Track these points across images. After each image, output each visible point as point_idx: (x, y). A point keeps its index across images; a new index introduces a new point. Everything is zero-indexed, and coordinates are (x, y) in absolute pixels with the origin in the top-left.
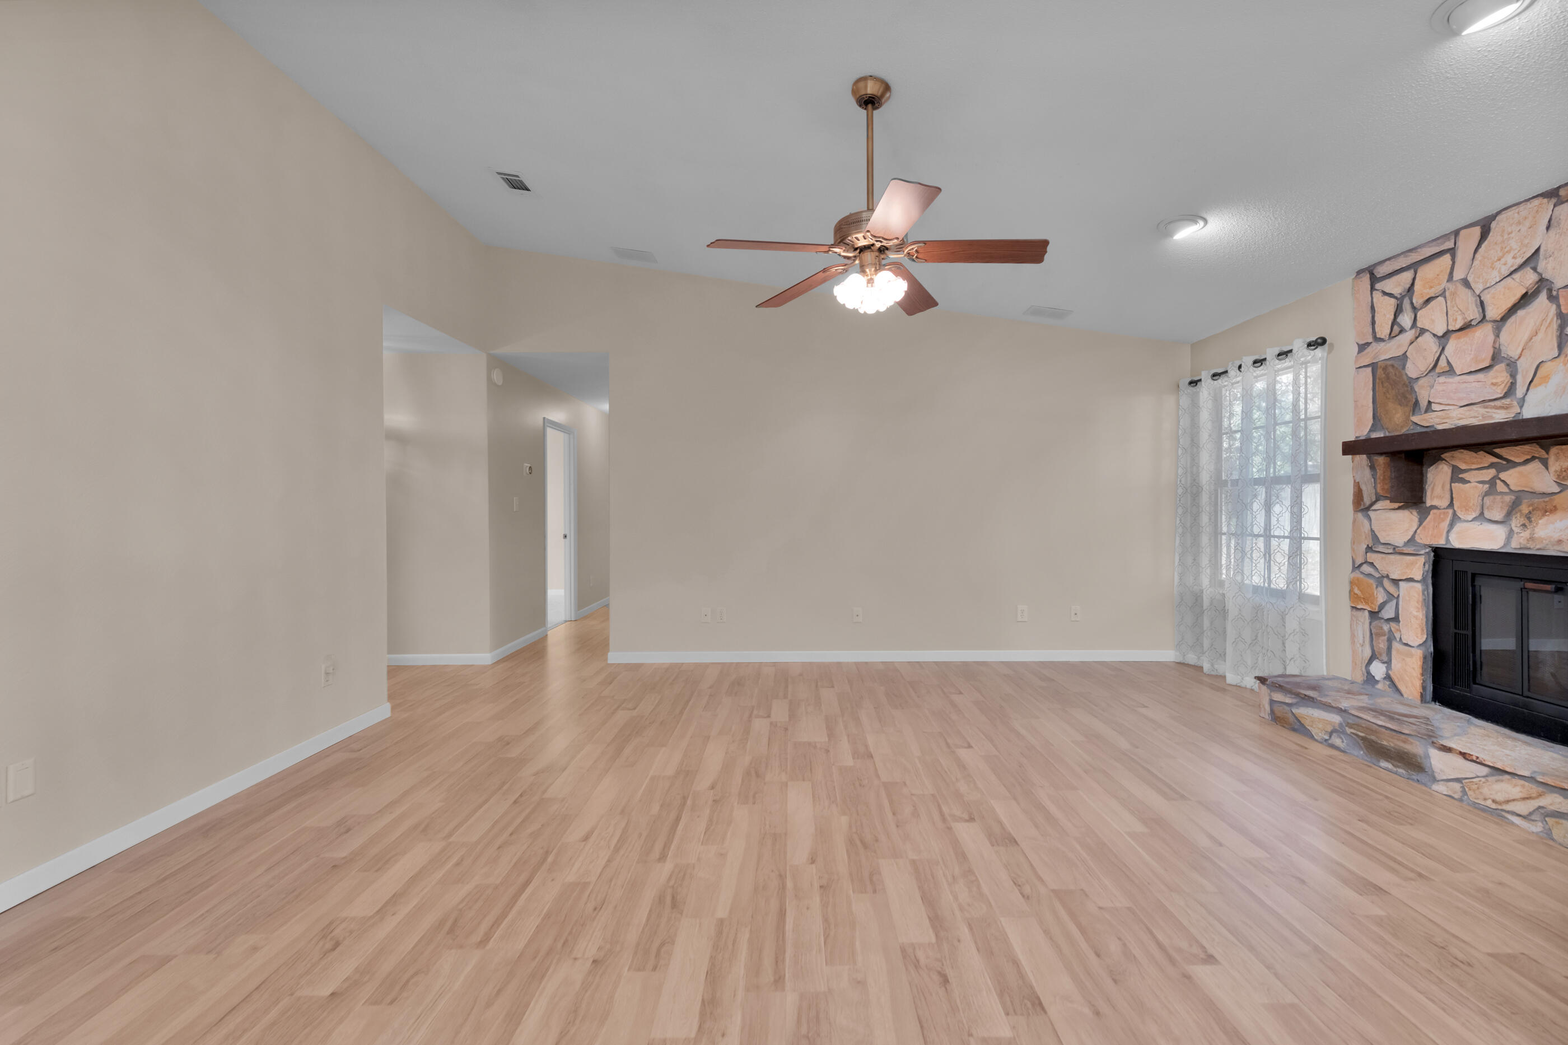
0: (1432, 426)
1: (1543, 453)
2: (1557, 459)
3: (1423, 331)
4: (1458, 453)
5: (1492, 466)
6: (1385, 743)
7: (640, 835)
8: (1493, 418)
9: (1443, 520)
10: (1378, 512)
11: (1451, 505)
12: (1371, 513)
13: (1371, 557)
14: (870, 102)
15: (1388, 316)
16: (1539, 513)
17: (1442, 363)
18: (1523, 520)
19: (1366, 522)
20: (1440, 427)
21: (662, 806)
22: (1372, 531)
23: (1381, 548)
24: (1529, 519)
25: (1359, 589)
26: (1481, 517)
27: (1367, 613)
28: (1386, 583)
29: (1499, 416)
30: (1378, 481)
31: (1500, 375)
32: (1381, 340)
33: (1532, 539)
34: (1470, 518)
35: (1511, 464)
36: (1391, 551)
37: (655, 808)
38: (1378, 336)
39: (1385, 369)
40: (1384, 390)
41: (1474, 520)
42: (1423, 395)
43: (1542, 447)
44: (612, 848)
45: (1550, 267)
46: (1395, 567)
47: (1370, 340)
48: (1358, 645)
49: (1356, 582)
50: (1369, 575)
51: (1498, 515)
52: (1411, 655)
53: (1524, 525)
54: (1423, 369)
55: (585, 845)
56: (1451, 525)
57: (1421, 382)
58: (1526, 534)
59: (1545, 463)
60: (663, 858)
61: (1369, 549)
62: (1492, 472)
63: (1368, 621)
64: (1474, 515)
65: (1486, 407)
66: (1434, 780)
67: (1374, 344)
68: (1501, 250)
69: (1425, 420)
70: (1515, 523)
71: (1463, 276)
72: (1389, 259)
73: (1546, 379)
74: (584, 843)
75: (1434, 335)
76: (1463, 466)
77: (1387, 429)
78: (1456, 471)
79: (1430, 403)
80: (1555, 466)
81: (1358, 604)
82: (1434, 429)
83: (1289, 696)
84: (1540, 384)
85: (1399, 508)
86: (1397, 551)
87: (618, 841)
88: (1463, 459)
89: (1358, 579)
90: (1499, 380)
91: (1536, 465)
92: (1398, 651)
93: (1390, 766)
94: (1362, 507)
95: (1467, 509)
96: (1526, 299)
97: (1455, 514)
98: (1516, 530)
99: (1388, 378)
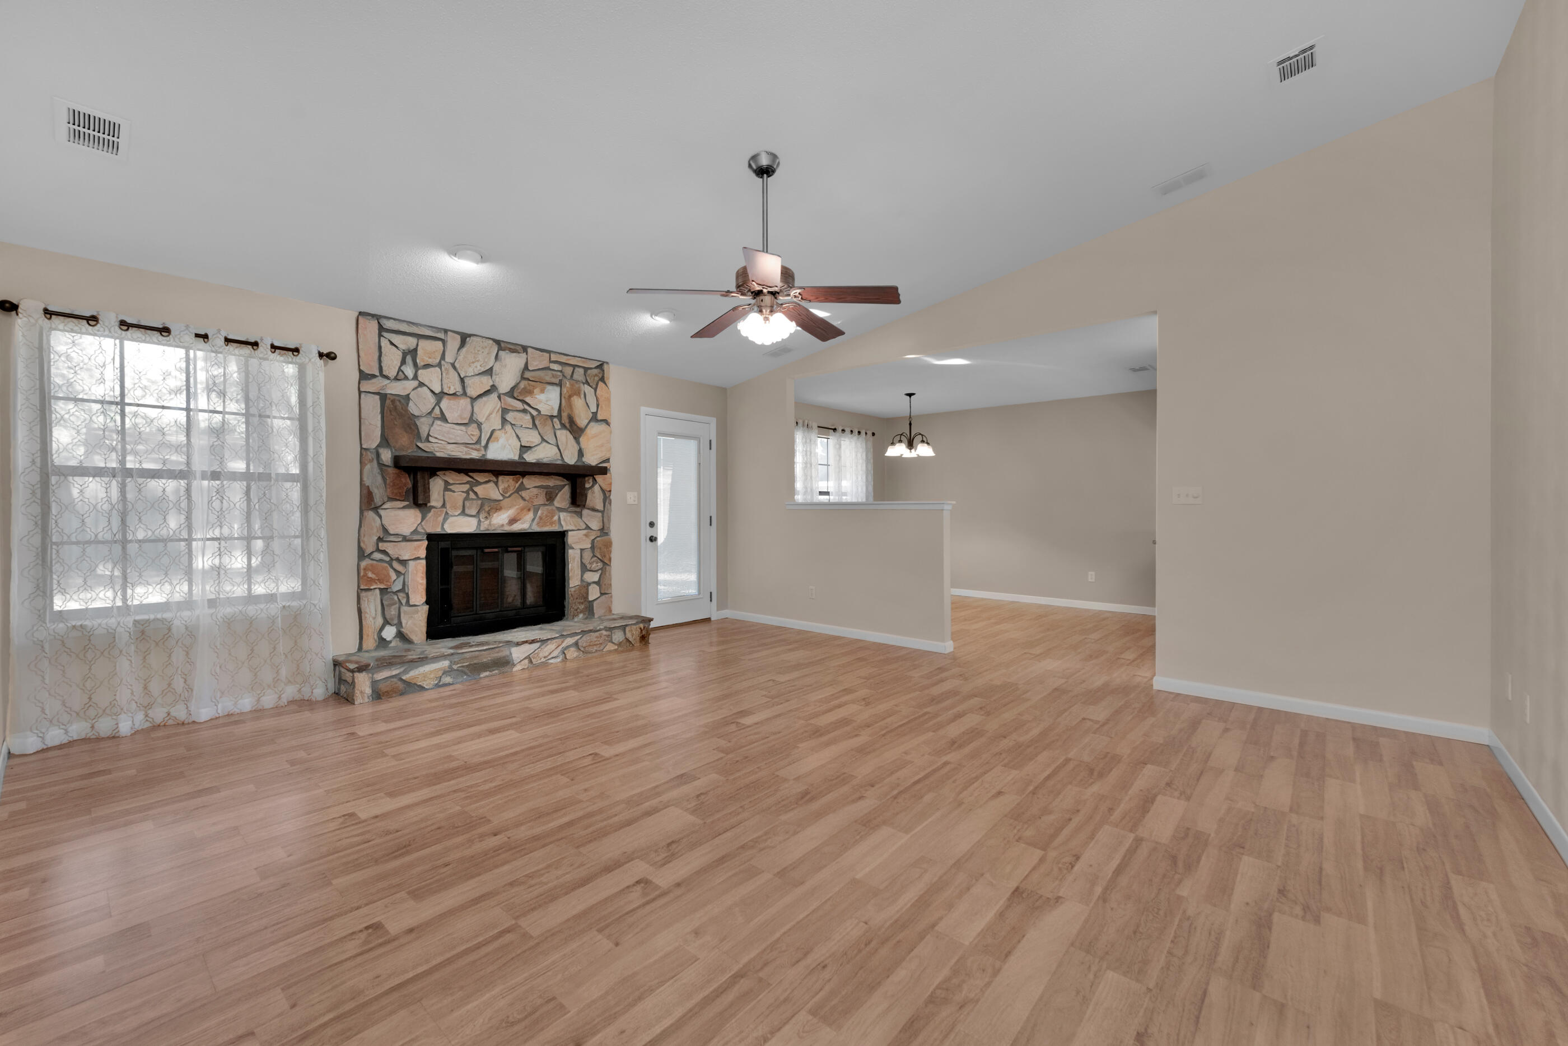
0: (432, 452)
1: (494, 479)
2: (503, 482)
3: (422, 384)
4: (447, 473)
5: (467, 483)
6: (485, 660)
7: (954, 782)
8: (471, 455)
9: (440, 515)
10: (388, 510)
11: (444, 505)
12: (382, 512)
13: (382, 546)
14: (764, 172)
15: (395, 362)
16: (494, 510)
17: (437, 411)
18: (486, 515)
19: (377, 518)
20: (438, 454)
21: (922, 797)
22: (383, 525)
23: (392, 538)
24: (489, 513)
25: (373, 573)
26: (463, 513)
27: (378, 591)
28: (395, 564)
29: (475, 455)
30: (388, 486)
31: (473, 429)
32: (387, 377)
33: (490, 524)
34: (457, 514)
35: (479, 483)
36: (400, 539)
37: (928, 798)
38: (384, 373)
39: (393, 401)
40: (392, 417)
41: (459, 515)
42: (424, 430)
43: (494, 475)
44: (980, 780)
45: (497, 379)
46: (406, 551)
47: (377, 374)
48: (371, 619)
49: (370, 568)
50: (381, 560)
51: (474, 512)
52: (417, 612)
53: (486, 517)
54: (424, 411)
55: (1002, 788)
56: (445, 520)
57: (422, 420)
58: (487, 522)
59: (496, 483)
60: (946, 764)
61: (380, 539)
62: (467, 486)
63: (379, 596)
64: (459, 512)
65: (467, 447)
66: (514, 665)
67: (380, 378)
68: (474, 357)
69: (428, 447)
70: (482, 516)
71: (452, 361)
72: (394, 319)
73: (497, 440)
74: (1003, 791)
75: (432, 391)
76: (451, 481)
77: (394, 447)
78: (447, 483)
79: (429, 435)
80: (502, 486)
81: (372, 585)
82: (433, 456)
83: (393, 669)
84: (494, 441)
85: (404, 507)
86: (405, 539)
87: (974, 783)
88: (452, 477)
89: (372, 565)
90: (475, 433)
91: (491, 485)
92: (405, 613)
93: (487, 673)
94: (373, 506)
95: (455, 508)
96: (487, 393)
97: (447, 513)
98: (482, 520)
99: (395, 408)
